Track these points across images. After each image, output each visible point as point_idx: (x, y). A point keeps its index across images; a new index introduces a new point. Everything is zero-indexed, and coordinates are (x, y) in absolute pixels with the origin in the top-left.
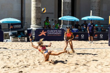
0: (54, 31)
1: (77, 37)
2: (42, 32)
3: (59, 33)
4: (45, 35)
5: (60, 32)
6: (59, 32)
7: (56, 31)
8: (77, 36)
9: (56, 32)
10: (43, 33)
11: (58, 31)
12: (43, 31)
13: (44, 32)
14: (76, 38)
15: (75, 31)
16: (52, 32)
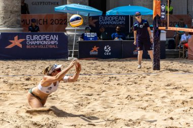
0: (42, 38)
1: (95, 51)
2: (14, 40)
3: (53, 42)
4: (21, 46)
5: (56, 40)
6: (52, 40)
7: (46, 37)
8: (95, 48)
9: (45, 40)
10: (16, 42)
11: (50, 37)
12: (16, 38)
13: (18, 39)
14: (92, 53)
15: (91, 39)
16: (36, 40)
